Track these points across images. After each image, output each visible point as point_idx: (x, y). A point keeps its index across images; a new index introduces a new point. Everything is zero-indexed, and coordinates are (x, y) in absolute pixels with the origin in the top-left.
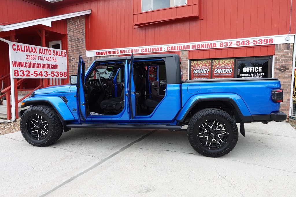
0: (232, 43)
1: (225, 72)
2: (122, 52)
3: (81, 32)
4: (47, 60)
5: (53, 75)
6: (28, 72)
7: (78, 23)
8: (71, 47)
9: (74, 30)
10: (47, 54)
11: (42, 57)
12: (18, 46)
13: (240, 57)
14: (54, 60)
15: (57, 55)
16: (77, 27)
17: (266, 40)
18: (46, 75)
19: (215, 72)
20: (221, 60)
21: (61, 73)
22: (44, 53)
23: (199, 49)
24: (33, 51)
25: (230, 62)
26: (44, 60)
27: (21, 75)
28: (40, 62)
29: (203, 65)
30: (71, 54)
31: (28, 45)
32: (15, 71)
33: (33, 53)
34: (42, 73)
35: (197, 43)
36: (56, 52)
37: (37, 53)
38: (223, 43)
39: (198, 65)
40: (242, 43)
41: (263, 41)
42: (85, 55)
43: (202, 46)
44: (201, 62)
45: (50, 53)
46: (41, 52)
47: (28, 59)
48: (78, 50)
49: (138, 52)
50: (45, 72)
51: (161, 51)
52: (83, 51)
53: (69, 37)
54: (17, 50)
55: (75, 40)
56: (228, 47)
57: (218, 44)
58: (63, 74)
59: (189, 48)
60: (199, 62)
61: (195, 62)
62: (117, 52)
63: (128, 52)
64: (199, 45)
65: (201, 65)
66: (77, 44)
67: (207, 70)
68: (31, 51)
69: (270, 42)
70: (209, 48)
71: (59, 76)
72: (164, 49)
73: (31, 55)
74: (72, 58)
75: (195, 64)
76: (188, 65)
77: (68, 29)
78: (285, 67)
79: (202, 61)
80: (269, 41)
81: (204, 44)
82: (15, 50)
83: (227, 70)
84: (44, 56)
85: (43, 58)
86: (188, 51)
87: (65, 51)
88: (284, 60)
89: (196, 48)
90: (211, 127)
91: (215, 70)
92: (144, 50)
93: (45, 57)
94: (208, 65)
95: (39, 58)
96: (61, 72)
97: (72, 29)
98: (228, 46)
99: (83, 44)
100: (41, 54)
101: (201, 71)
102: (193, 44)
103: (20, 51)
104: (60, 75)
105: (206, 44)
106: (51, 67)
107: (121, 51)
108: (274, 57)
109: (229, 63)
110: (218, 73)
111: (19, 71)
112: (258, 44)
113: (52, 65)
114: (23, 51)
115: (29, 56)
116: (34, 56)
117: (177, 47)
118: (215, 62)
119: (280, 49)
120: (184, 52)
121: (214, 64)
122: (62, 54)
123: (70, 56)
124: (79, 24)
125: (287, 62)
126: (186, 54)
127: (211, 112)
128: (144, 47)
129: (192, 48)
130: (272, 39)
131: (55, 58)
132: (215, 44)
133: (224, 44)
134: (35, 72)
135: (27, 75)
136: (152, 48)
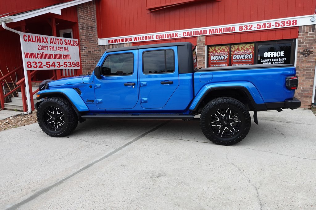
0: (252, 26)
1: (244, 58)
2: (135, 39)
3: (92, 19)
4: (59, 50)
5: (65, 66)
6: (40, 63)
7: (89, 9)
8: (83, 35)
9: (84, 17)
10: (58, 44)
11: (54, 47)
12: (29, 36)
13: (261, 41)
14: (66, 50)
15: (68, 44)
16: (88, 14)
17: (289, 22)
18: (59, 66)
19: (234, 59)
20: (240, 45)
21: (74, 64)
22: (55, 42)
23: (216, 33)
24: (44, 41)
25: (250, 46)
26: (56, 50)
27: (34, 67)
28: (52, 52)
29: (221, 51)
30: (83, 43)
31: (39, 35)
32: (27, 63)
33: (44, 43)
34: (54, 64)
35: (214, 28)
36: (67, 42)
37: (48, 43)
38: (242, 27)
39: (216, 51)
40: (264, 26)
41: (286, 23)
42: (98, 43)
43: (220, 30)
44: (219, 48)
45: (61, 43)
46: (52, 42)
47: (39, 49)
48: (90, 38)
49: (152, 39)
50: (57, 63)
51: (176, 37)
52: (95, 39)
53: (80, 24)
54: (28, 41)
55: (86, 28)
57: (237, 27)
58: (76, 64)
59: (206, 33)
60: (217, 48)
61: (213, 48)
62: (130, 40)
63: (141, 39)
64: (217, 29)
65: (219, 51)
66: (89, 32)
67: (225, 56)
68: (42, 41)
69: (293, 24)
70: (227, 32)
71: (72, 67)
72: (180, 35)
73: (43, 46)
74: (85, 47)
75: (212, 50)
76: (205, 51)
77: (78, 16)
78: (309, 50)
79: (220, 46)
80: (292, 22)
81: (222, 29)
82: (26, 41)
83: (247, 56)
84: (55, 46)
85: (55, 49)
86: (205, 37)
87: (77, 40)
88: (309, 43)
89: (213, 33)
90: (223, 116)
91: (234, 56)
92: (158, 36)
93: (56, 48)
94: (226, 50)
95: (50, 48)
96: (74, 62)
97: (82, 17)
98: (248, 29)
99: (95, 31)
100: (53, 44)
101: (219, 58)
102: (210, 29)
103: (31, 42)
104: (72, 65)
105: (224, 29)
106: (63, 58)
108: (297, 40)
109: (248, 48)
110: (237, 59)
111: (32, 62)
112: (280, 27)
113: (64, 55)
114: (34, 42)
115: (40, 47)
116: (45, 46)
117: (194, 32)
118: (234, 47)
119: (304, 31)
120: (201, 38)
121: (233, 49)
122: (73, 43)
123: (82, 45)
124: (90, 11)
125: (311, 45)
126: (203, 39)
127: (224, 101)
128: (159, 34)
129: (209, 33)
130: (296, 21)
131: (67, 48)
132: (234, 27)
133: (244, 28)
134: (48, 63)
135: (40, 67)
136: (167, 33)
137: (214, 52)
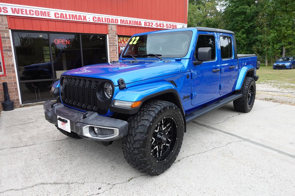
0: (153, 24)
2: (14, 11)
19: (139, 50)
23: (127, 25)
35: (125, 18)
40: (160, 26)
41: (171, 26)
43: (130, 22)
49: (48, 16)
51: (85, 21)
56: (150, 27)
57: (143, 22)
59: (118, 23)
60: (125, 39)
62: (2, 10)
63: (28, 13)
64: (127, 21)
65: (126, 42)
69: (175, 28)
70: (136, 25)
72: (89, 18)
75: (121, 40)
76: (117, 41)
79: (127, 38)
80: (174, 26)
81: (131, 21)
86: (116, 26)
89: (124, 24)
91: (139, 48)
92: (58, 14)
98: (150, 25)
102: (121, 19)
107: (12, 9)
110: (141, 50)
112: (169, 28)
117: (105, 18)
120: (113, 26)
126: (115, 28)
128: (60, 11)
129: (121, 23)
130: (176, 26)
132: (140, 22)
133: (147, 24)
136: (73, 14)
137: (123, 42)
